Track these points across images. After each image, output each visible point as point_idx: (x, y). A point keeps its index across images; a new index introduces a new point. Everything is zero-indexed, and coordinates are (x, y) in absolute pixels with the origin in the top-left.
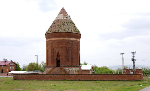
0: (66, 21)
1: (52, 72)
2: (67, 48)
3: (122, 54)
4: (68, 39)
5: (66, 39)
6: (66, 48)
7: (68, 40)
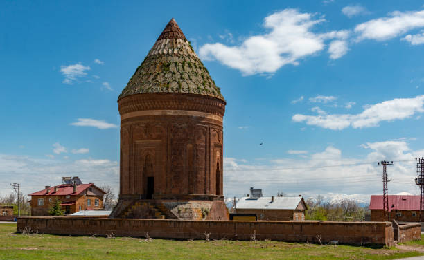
0: (176, 59)
1: (128, 214)
2: (175, 142)
3: (384, 163)
4: (179, 112)
5: (170, 113)
6: (172, 140)
7: (179, 117)
